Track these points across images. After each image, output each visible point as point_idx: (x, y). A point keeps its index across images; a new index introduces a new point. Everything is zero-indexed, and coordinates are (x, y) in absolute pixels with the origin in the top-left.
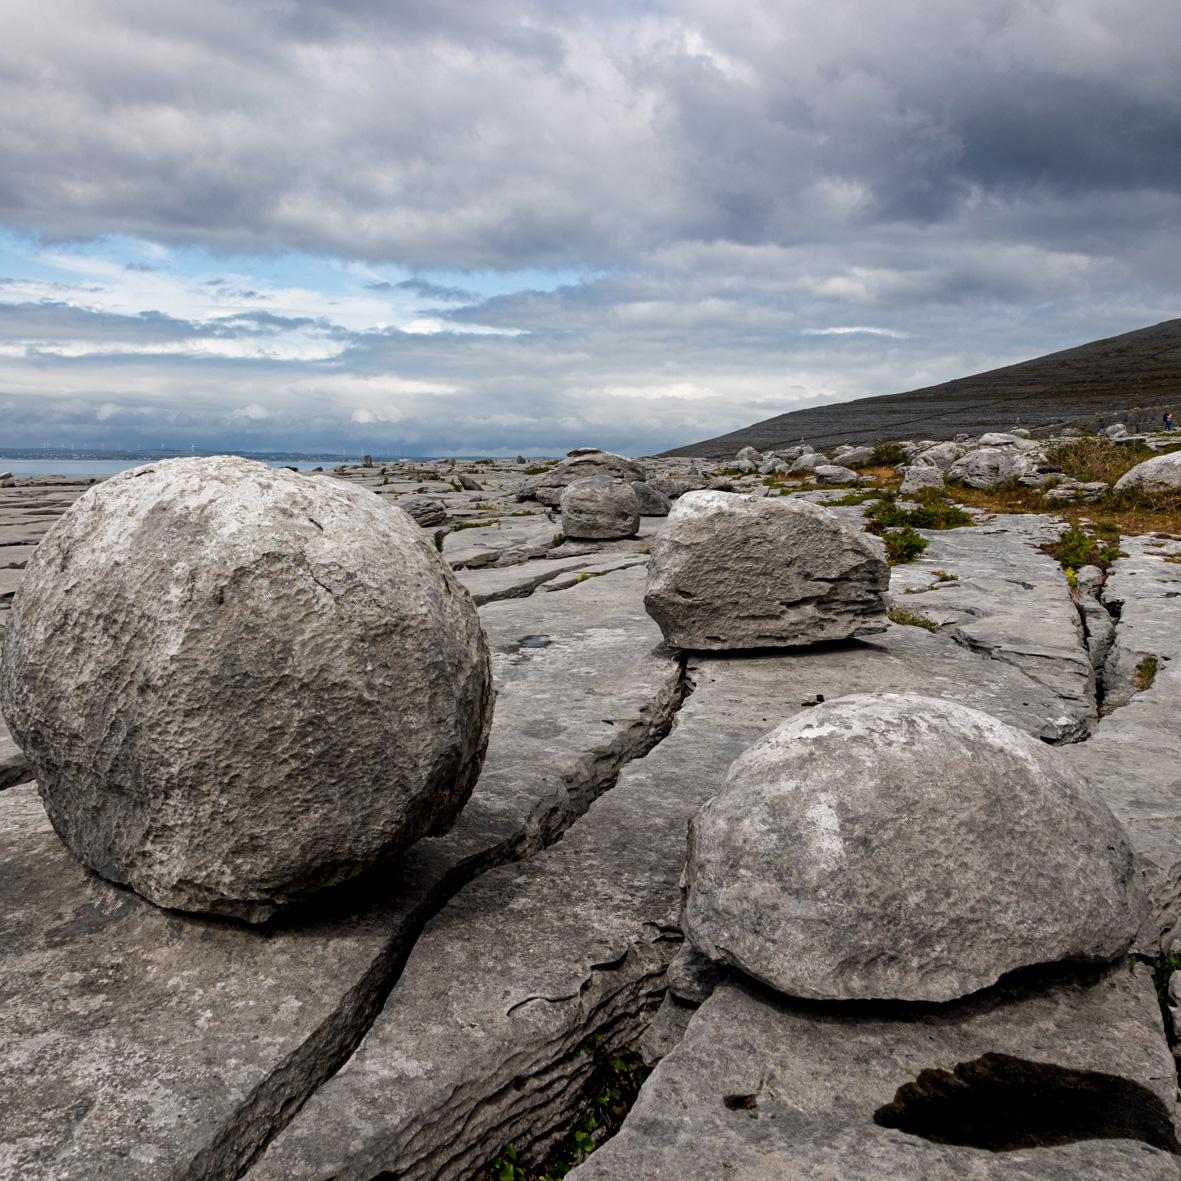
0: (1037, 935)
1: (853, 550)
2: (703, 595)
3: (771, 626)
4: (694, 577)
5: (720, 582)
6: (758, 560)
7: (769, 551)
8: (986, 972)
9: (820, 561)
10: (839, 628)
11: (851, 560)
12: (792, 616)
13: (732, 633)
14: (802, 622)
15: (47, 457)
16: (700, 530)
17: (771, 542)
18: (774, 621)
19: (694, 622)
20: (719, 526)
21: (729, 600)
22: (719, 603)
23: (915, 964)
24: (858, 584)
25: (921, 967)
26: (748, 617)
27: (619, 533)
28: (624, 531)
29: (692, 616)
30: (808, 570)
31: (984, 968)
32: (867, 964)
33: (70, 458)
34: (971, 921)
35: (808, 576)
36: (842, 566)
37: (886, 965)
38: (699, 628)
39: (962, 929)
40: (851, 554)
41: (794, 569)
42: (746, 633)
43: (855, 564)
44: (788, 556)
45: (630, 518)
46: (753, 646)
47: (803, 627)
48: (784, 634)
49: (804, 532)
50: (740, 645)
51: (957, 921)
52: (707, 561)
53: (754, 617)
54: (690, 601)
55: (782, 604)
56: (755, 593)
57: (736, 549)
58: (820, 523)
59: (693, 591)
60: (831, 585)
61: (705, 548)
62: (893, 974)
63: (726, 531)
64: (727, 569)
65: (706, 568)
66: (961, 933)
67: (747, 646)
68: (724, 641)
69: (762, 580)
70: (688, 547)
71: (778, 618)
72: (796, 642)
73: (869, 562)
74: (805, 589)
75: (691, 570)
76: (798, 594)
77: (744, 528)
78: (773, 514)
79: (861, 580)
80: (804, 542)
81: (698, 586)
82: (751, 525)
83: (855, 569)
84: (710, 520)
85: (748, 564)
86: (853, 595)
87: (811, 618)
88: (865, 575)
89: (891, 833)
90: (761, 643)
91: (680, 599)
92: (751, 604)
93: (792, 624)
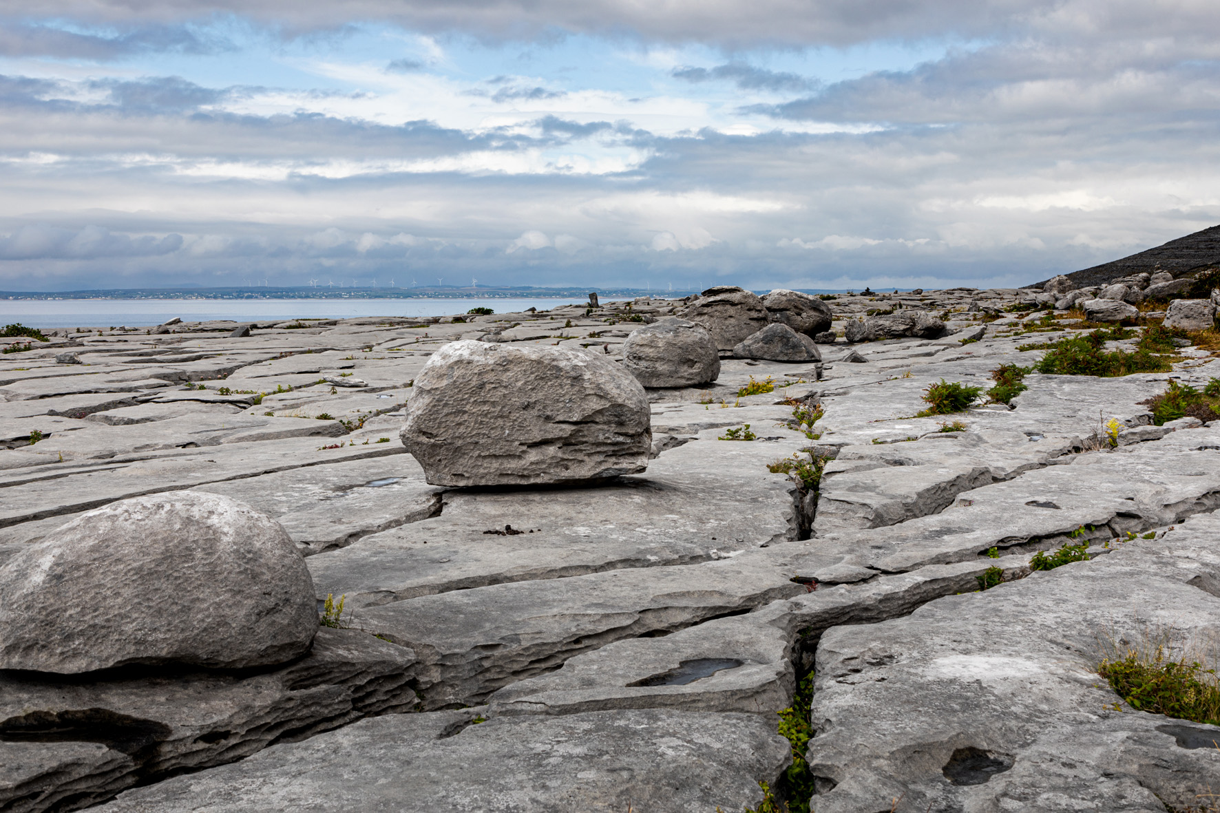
0: (150, 639)
1: (595, 394)
2: (444, 436)
3: (513, 465)
4: (435, 419)
5: (460, 424)
6: (494, 404)
7: (504, 396)
8: (107, 659)
9: (561, 405)
10: (586, 468)
11: (595, 405)
12: (533, 456)
13: (475, 471)
14: (543, 462)
15: (314, 297)
16: (441, 377)
17: (506, 387)
18: (516, 461)
19: (440, 460)
20: (457, 373)
21: (468, 440)
22: (459, 443)
23: (58, 651)
24: (606, 427)
25: (62, 653)
26: (489, 456)
27: (683, 382)
28: (688, 379)
29: (438, 455)
30: (549, 413)
31: (106, 655)
32: (25, 649)
33: (339, 296)
34: (103, 627)
35: (548, 419)
36: (584, 410)
37: (40, 651)
38: (445, 466)
39: (95, 633)
40: (595, 399)
41: (535, 412)
42: (488, 472)
43: (598, 407)
44: (525, 400)
45: (697, 365)
46: (496, 483)
47: (544, 466)
48: (525, 473)
49: (542, 378)
50: (483, 482)
51: (94, 626)
52: (446, 405)
53: (495, 456)
54: (432, 441)
55: (521, 444)
56: (494, 434)
57: (473, 394)
58: (560, 369)
59: (435, 432)
60: (573, 428)
61: (443, 393)
62: (43, 656)
63: (463, 377)
64: (465, 412)
65: (446, 411)
66: (96, 634)
67: (490, 483)
68: (468, 478)
69: (500, 422)
70: (429, 391)
71: (520, 457)
72: (539, 481)
73: (613, 406)
74: (546, 431)
75: (432, 412)
76: (537, 436)
77: (480, 374)
78: (511, 362)
79: (608, 423)
80: (542, 387)
81: (439, 427)
82: (487, 372)
83: (600, 412)
84: (451, 367)
85: (486, 408)
86: (601, 437)
87: (552, 458)
88: (612, 418)
89: (82, 573)
90: (504, 481)
91: (424, 439)
92: (492, 444)
93: (532, 463)
